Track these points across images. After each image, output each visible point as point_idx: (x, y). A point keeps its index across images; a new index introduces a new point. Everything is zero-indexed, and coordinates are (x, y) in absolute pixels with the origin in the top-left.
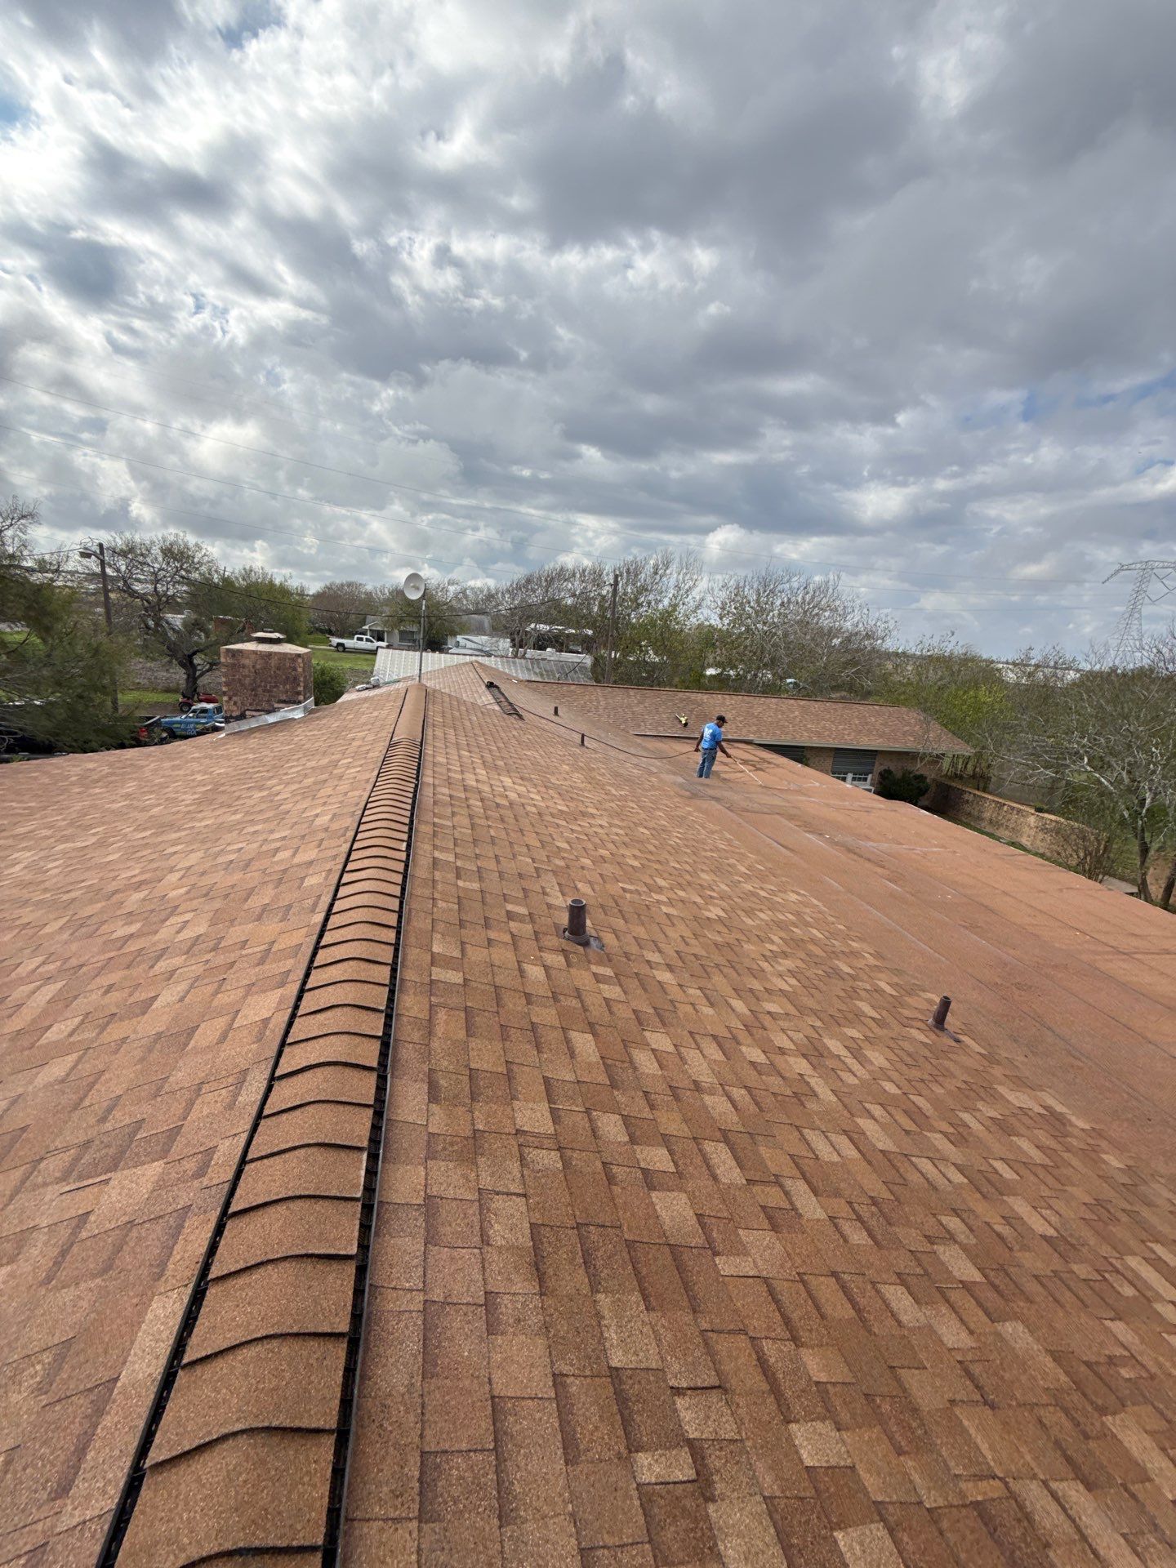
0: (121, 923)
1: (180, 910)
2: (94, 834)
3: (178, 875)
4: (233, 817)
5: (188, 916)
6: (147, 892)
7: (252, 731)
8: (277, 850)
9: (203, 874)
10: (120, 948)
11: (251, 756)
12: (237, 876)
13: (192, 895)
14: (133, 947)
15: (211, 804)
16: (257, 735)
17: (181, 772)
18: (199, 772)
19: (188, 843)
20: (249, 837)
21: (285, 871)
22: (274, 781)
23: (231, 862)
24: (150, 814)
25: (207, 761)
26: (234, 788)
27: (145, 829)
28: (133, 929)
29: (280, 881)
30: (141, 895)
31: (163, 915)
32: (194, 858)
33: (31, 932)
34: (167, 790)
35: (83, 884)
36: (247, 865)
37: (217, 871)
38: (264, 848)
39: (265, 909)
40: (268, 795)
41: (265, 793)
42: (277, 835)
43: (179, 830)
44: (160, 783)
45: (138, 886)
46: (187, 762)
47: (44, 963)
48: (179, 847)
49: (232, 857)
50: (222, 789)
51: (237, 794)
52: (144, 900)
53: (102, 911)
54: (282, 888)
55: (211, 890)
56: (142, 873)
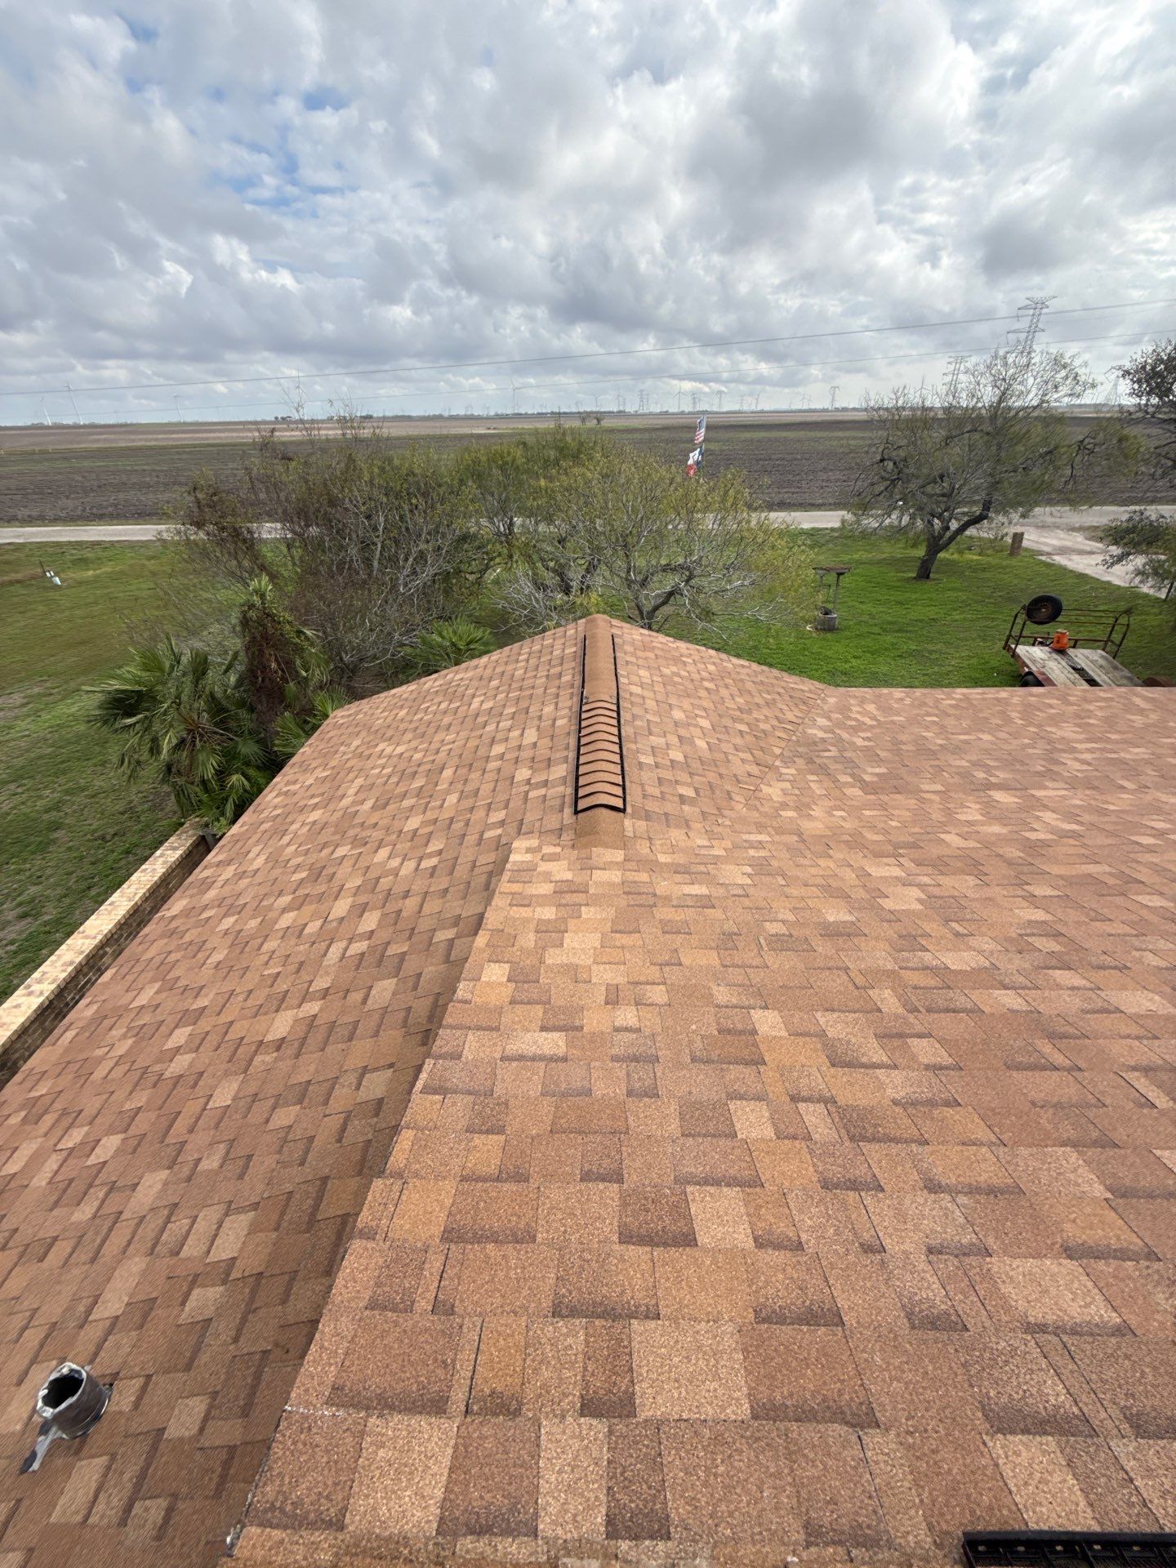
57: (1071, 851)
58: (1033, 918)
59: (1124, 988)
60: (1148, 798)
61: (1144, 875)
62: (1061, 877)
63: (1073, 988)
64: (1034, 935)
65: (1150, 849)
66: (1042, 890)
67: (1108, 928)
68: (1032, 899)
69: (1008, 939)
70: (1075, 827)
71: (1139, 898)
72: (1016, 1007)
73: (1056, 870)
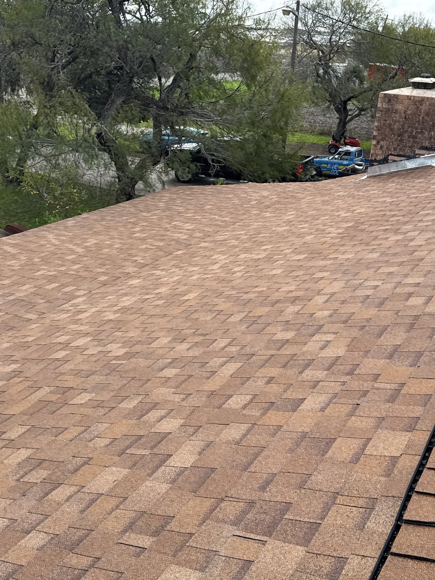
0: (280, 328)
1: (325, 329)
2: (265, 250)
3: (323, 298)
4: (371, 256)
5: (330, 337)
6: (300, 307)
7: (391, 175)
8: (410, 295)
9: (343, 302)
10: (279, 349)
11: (389, 200)
12: (372, 312)
13: (333, 319)
14: (288, 350)
15: (351, 240)
16: (395, 179)
17: (329, 207)
18: (343, 209)
19: (333, 272)
20: (384, 277)
21: (417, 317)
22: (409, 227)
23: (368, 296)
24: (304, 240)
25: (350, 201)
26: (372, 228)
27: (300, 253)
28: (289, 335)
29: (411, 327)
30: (296, 308)
31: (311, 330)
32: (337, 286)
33: (223, 318)
34: (318, 222)
35: (256, 289)
36: (381, 304)
37: (355, 303)
38: (398, 290)
39: (396, 348)
40: (403, 240)
41: (400, 237)
42: (410, 280)
43: (325, 259)
44: (312, 215)
45: (294, 300)
46: (334, 199)
47: (229, 344)
48: (325, 274)
49: (369, 292)
50: (363, 227)
51: (374, 234)
52: (297, 313)
53: (268, 315)
54: (413, 333)
55: (349, 318)
56: (296, 290)
57: (21, 387)
58: (19, 460)
59: (95, 475)
60: (47, 321)
61: (71, 381)
62: (23, 413)
63: (68, 500)
64: (26, 473)
65: (66, 360)
66: (15, 432)
67: (68, 435)
68: (11, 444)
69: (12, 490)
70: (14, 366)
71: (75, 401)
72: (42, 543)
73: (16, 410)
